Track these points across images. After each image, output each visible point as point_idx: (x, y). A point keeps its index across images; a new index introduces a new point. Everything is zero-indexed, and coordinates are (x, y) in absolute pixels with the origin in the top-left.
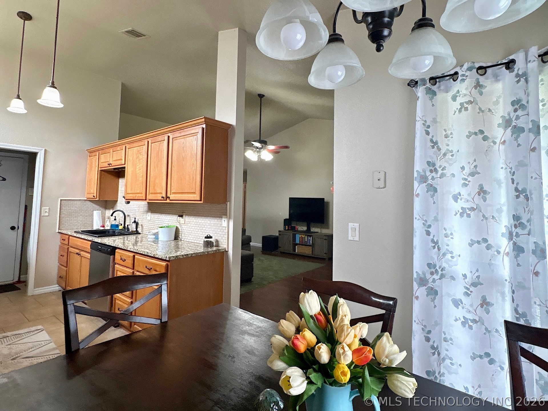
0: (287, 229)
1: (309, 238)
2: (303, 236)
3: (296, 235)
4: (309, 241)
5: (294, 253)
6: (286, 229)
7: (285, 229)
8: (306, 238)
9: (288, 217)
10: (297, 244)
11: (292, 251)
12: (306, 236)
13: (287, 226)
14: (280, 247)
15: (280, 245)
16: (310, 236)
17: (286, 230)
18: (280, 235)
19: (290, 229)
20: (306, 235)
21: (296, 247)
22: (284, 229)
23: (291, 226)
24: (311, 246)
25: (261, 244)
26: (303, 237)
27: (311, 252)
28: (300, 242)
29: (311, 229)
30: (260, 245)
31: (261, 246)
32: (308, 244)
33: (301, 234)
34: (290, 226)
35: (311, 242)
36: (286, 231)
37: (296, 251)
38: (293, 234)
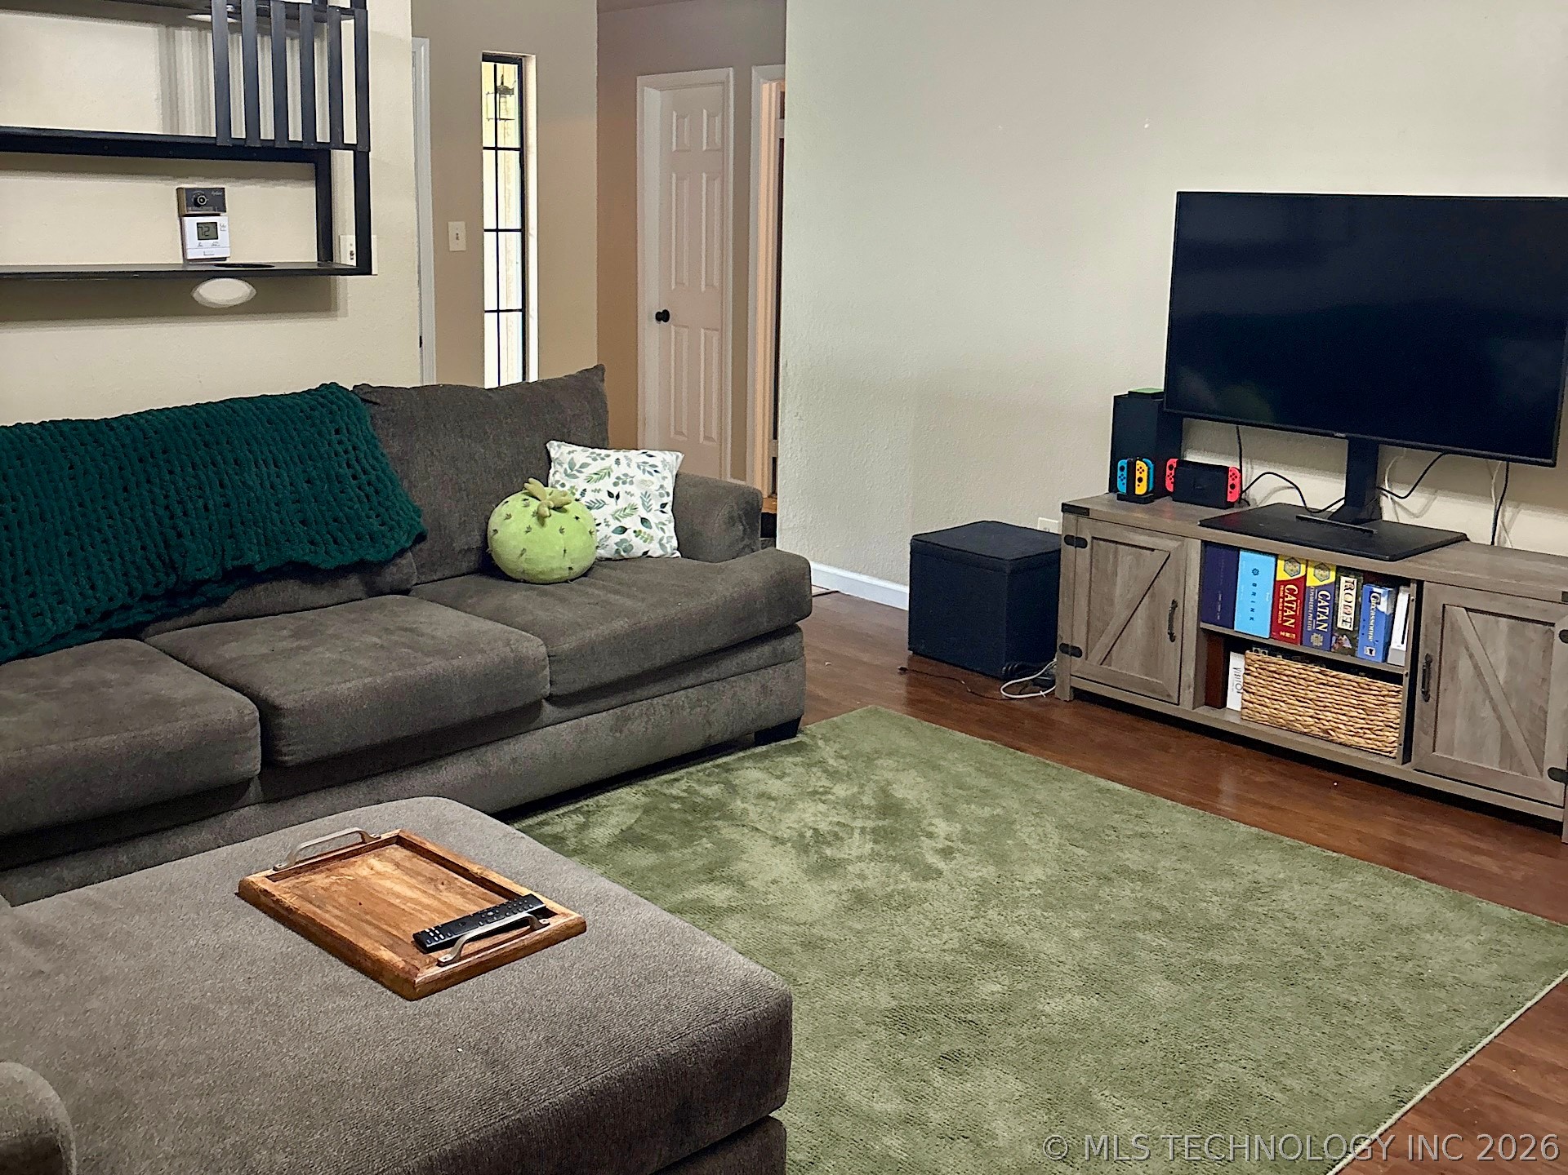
0: (1141, 489)
1: (1383, 607)
2: (1311, 570)
3: (1241, 553)
4: (1372, 633)
5: (1206, 715)
6: (1131, 486)
7: (1122, 488)
8: (1347, 598)
9: (1155, 382)
10: (1243, 645)
11: (1188, 696)
12: (1343, 579)
13: (1139, 464)
14: (1077, 653)
15: (1072, 627)
16: (1395, 583)
17: (1140, 500)
18: (1081, 543)
19: (1170, 489)
20: (1342, 570)
21: (1236, 662)
22: (1113, 487)
23: (1182, 463)
24: (1395, 678)
25: (907, 590)
26: (1312, 582)
27: (1393, 737)
28: (1276, 626)
29: (1386, 503)
30: (898, 594)
31: (907, 609)
32: (1368, 655)
33: (1291, 560)
34: (1173, 462)
35: (1398, 643)
36: (1138, 514)
37: (1234, 700)
38: (1206, 544)
